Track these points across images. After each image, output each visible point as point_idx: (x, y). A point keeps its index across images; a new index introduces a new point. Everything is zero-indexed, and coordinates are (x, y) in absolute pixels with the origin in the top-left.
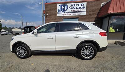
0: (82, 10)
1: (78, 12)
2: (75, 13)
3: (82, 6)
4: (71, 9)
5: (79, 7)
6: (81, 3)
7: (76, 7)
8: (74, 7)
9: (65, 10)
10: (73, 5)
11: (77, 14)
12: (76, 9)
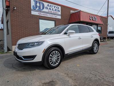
0: (57, 13)
1: (55, 14)
2: (52, 15)
3: (58, 9)
4: (48, 9)
5: (55, 9)
6: (57, 6)
7: (53, 9)
8: (50, 7)
9: (41, 9)
11: (54, 16)
12: (53, 11)
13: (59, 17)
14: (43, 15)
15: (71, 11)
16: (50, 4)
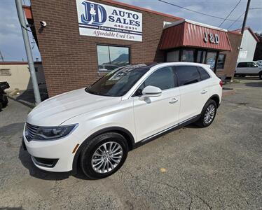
0: (135, 30)
1: (129, 32)
2: (124, 34)
3: (136, 20)
4: (114, 20)
5: (130, 21)
6: (133, 13)
7: (125, 20)
8: (119, 17)
9: (100, 21)
10: (118, 13)
11: (127, 37)
12: (125, 25)
13: (139, 38)
14: (103, 36)
15: (165, 23)
16: (118, 9)
